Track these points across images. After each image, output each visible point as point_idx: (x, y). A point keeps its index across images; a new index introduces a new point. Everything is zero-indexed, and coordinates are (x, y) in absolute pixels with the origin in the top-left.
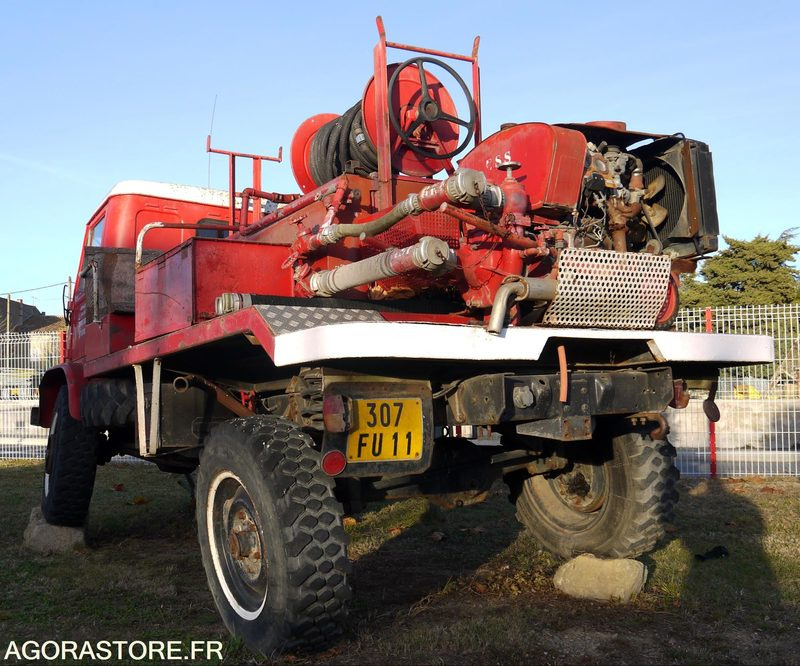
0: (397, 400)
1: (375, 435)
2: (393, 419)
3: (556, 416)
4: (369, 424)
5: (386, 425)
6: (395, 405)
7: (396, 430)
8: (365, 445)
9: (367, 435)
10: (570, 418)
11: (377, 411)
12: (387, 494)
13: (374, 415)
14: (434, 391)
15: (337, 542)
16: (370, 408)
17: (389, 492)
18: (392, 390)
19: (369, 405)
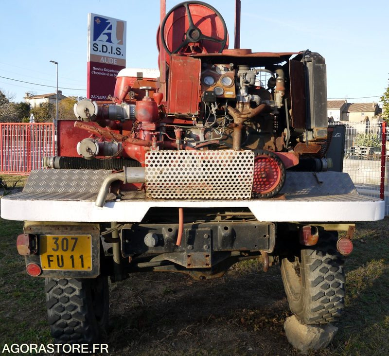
0: (73, 236)
1: (58, 256)
2: (70, 247)
3: (183, 251)
4: (53, 249)
5: (65, 251)
6: (72, 239)
7: (72, 253)
8: (52, 261)
9: (52, 256)
10: (192, 253)
11: (59, 242)
12: (154, 269)
13: (57, 245)
14: (101, 231)
15: (75, 304)
16: (55, 240)
17: (155, 268)
18: (71, 230)
19: (54, 238)
